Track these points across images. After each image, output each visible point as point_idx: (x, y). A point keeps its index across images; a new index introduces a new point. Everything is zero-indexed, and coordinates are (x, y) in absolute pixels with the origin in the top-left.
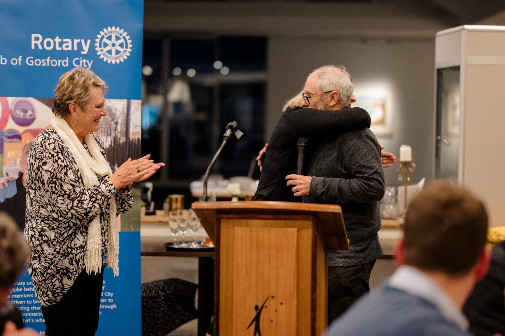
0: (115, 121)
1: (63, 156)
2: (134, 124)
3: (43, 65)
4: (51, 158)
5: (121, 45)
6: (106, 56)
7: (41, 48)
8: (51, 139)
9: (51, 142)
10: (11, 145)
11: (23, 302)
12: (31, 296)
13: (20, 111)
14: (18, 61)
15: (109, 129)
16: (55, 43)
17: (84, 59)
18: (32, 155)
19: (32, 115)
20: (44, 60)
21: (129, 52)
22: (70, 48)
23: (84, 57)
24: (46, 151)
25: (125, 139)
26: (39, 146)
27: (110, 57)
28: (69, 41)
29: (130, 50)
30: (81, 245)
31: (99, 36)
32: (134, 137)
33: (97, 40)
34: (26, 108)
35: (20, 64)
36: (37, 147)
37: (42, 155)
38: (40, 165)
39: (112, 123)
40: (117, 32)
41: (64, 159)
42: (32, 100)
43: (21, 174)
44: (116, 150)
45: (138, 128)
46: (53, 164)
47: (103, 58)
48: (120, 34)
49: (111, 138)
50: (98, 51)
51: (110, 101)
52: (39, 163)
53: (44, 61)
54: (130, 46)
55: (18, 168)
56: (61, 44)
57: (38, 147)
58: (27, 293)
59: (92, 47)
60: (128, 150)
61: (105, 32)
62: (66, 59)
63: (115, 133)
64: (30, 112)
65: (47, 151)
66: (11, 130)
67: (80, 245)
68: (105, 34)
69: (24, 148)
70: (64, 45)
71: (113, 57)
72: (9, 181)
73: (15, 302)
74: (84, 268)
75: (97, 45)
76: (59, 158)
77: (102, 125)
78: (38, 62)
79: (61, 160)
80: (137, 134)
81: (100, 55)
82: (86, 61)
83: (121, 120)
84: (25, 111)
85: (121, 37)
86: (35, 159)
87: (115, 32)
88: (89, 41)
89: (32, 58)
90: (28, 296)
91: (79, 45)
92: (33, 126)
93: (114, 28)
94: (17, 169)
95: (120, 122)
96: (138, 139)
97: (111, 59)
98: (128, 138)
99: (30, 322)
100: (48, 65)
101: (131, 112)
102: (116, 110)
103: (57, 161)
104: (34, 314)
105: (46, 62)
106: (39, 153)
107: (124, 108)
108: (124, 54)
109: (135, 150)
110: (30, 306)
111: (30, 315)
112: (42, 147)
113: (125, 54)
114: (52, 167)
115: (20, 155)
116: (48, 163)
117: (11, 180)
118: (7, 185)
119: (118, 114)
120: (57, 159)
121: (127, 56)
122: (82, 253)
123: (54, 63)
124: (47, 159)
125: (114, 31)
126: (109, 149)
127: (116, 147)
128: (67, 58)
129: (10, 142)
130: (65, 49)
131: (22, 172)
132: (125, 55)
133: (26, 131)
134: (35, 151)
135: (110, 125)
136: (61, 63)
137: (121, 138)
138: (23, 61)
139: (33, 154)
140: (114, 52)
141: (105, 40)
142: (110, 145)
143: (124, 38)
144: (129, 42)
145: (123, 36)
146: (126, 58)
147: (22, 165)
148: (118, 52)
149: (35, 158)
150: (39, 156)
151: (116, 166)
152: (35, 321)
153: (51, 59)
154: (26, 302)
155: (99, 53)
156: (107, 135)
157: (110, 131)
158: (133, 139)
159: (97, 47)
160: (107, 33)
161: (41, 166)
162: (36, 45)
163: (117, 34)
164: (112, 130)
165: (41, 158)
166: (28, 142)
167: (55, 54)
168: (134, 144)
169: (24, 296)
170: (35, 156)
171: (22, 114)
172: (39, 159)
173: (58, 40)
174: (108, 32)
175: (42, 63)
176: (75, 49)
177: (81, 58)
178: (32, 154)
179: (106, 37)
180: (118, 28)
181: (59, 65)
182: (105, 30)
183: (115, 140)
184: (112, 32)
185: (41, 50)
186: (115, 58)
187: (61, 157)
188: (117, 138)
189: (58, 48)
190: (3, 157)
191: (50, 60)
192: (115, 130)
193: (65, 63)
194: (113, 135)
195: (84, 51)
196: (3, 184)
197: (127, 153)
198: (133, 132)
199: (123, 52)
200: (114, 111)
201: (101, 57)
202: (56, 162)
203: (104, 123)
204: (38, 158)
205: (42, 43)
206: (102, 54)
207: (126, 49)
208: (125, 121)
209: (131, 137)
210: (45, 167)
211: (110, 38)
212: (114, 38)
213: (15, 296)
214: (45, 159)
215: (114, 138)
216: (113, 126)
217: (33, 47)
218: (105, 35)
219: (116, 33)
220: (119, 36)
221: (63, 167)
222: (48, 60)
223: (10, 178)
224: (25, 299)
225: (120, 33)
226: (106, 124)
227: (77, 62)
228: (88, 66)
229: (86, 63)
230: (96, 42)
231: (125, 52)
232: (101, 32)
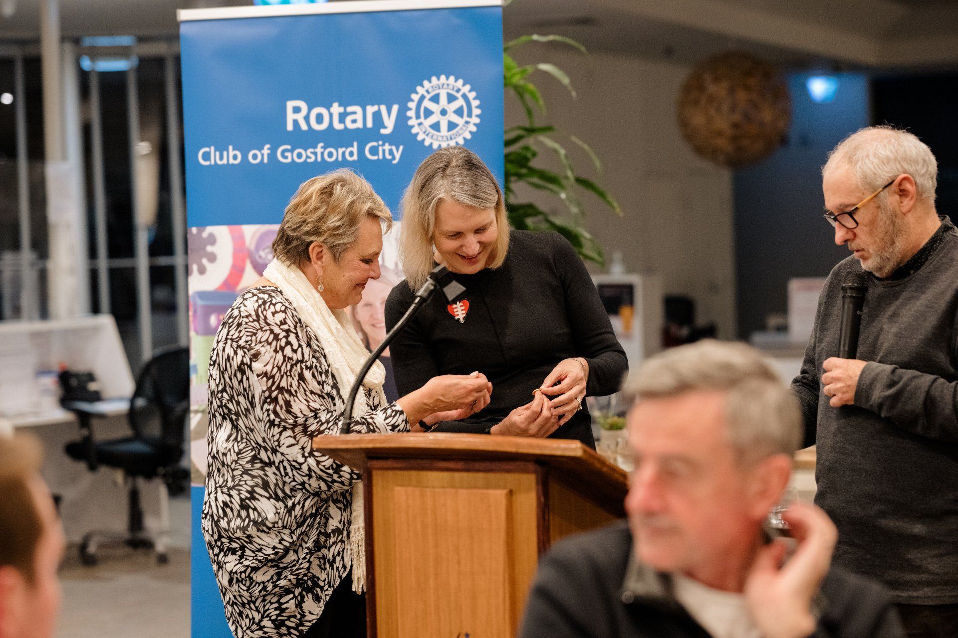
1: (298, 341)
3: (309, 161)
4: (270, 344)
5: (459, 112)
6: (430, 135)
7: (304, 127)
8: (276, 303)
9: (278, 310)
13: (267, 250)
14: (263, 155)
16: (331, 115)
17: (387, 144)
18: (232, 339)
20: (312, 150)
21: (475, 124)
22: (359, 125)
23: (386, 139)
24: (263, 329)
26: (251, 319)
27: (438, 136)
28: (358, 109)
29: (477, 121)
30: (336, 526)
31: (415, 97)
33: (411, 105)
35: (266, 161)
36: (244, 323)
37: (254, 338)
38: (245, 362)
40: (451, 87)
41: (300, 346)
46: (275, 354)
47: (424, 140)
48: (455, 89)
50: (413, 126)
52: (244, 358)
53: (312, 153)
54: (477, 112)
56: (343, 117)
57: (246, 323)
59: (402, 119)
61: (425, 88)
62: (352, 146)
65: (267, 328)
67: (334, 528)
68: (428, 92)
70: (349, 119)
71: (443, 137)
74: (344, 575)
75: (411, 114)
76: (288, 343)
78: (300, 156)
79: (292, 348)
81: (417, 134)
82: (390, 147)
85: (459, 95)
86: (237, 348)
87: (445, 86)
88: (395, 108)
89: (288, 147)
91: (377, 116)
93: (443, 77)
97: (439, 141)
100: (319, 159)
103: (282, 349)
105: (315, 154)
106: (247, 336)
108: (464, 128)
112: (258, 321)
113: (467, 127)
114: (272, 361)
116: (262, 354)
120: (283, 344)
121: (471, 132)
122: (340, 544)
123: (330, 155)
124: (263, 346)
125: (443, 85)
128: (356, 144)
130: (351, 126)
132: (466, 130)
134: (238, 330)
136: (344, 153)
138: (273, 156)
139: (234, 337)
140: (444, 126)
141: (427, 103)
143: (464, 96)
145: (461, 93)
146: (469, 136)
148: (452, 126)
149: (236, 346)
150: (247, 342)
153: (325, 147)
155: (414, 131)
159: (410, 118)
160: (430, 90)
161: (249, 363)
162: (296, 122)
163: (450, 89)
165: (248, 347)
167: (333, 138)
170: (237, 342)
172: (245, 350)
173: (336, 109)
174: (432, 87)
175: (308, 157)
176: (370, 124)
177: (380, 143)
178: (232, 335)
179: (428, 96)
180: (452, 78)
181: (340, 159)
182: (426, 83)
184: (441, 86)
185: (305, 132)
186: (447, 138)
187: (292, 342)
189: (338, 126)
191: (322, 150)
193: (352, 154)
195: (385, 127)
199: (464, 126)
201: (420, 138)
202: (280, 352)
204: (242, 348)
205: (307, 118)
206: (421, 130)
207: (469, 119)
210: (258, 366)
211: (435, 99)
212: (443, 99)
214: (258, 347)
217: (290, 127)
218: (426, 94)
219: (448, 88)
220: (454, 93)
221: (294, 362)
222: (319, 150)
225: (456, 87)
227: (374, 151)
228: (394, 158)
229: (391, 153)
230: (410, 109)
231: (467, 125)
232: (419, 89)
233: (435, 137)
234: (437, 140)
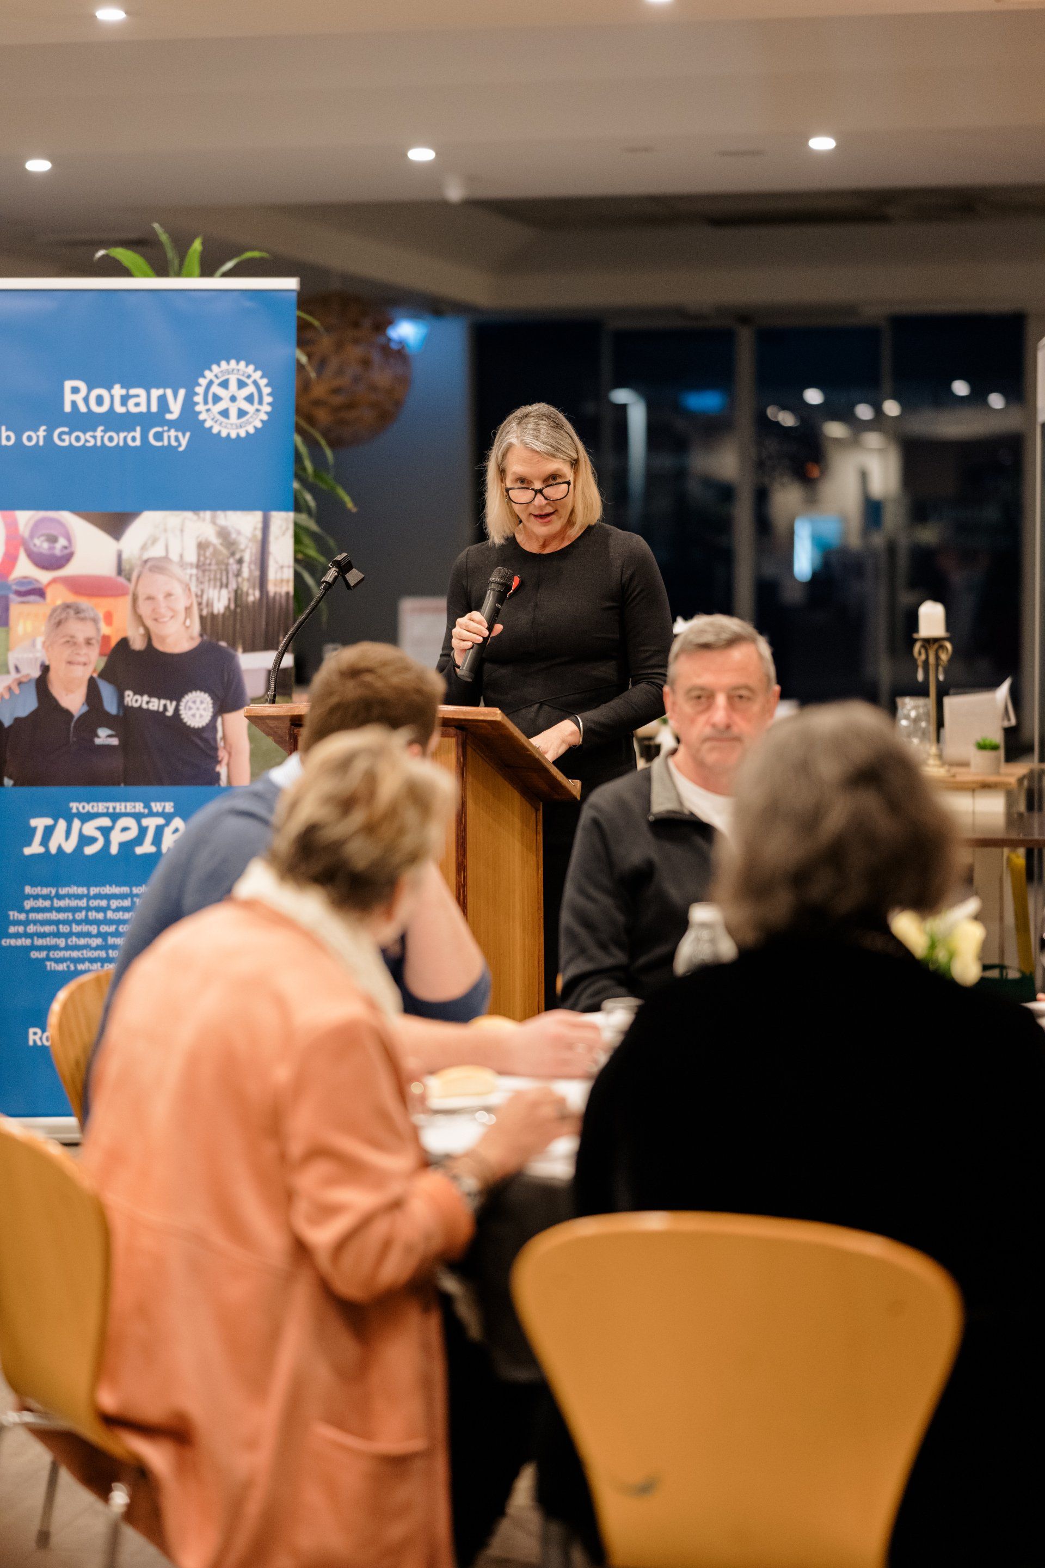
0: (238, 556)
2: (277, 562)
3: (88, 444)
5: (249, 399)
6: (218, 422)
7: (83, 408)
10: (26, 608)
11: (52, 928)
12: (68, 916)
13: (42, 538)
14: (38, 437)
15: (224, 573)
16: (112, 397)
17: (173, 430)
19: (65, 548)
20: (91, 433)
21: (266, 413)
22: (143, 408)
23: (172, 424)
25: (257, 594)
27: (227, 424)
28: (141, 392)
29: (269, 409)
32: (278, 590)
33: (198, 389)
34: (53, 532)
35: (41, 443)
39: (231, 561)
40: (241, 373)
42: (67, 517)
43: (45, 669)
44: (238, 617)
45: (286, 570)
47: (212, 427)
48: (246, 375)
49: (229, 593)
50: (200, 412)
51: (226, 516)
53: (91, 436)
54: (267, 399)
55: (39, 655)
56: (124, 400)
58: (59, 910)
59: (189, 404)
60: (264, 616)
61: (214, 373)
62: (135, 430)
63: (237, 582)
64: (62, 542)
66: (25, 578)
68: (216, 376)
69: (51, 615)
70: (131, 402)
71: (232, 425)
72: (20, 683)
73: (35, 928)
75: (199, 399)
77: (210, 564)
78: (78, 439)
80: (284, 584)
81: (205, 421)
82: (176, 433)
83: (249, 554)
84: (53, 539)
85: (249, 381)
87: (235, 371)
88: (182, 392)
89: (66, 429)
90: (61, 916)
91: (162, 400)
92: (69, 570)
93: (233, 362)
94: (36, 659)
95: (247, 557)
96: (288, 594)
97: (228, 428)
98: (264, 593)
99: (66, 969)
100: (99, 443)
101: (272, 538)
102: (239, 533)
104: (75, 954)
105: (95, 437)
107: (255, 529)
108: (255, 416)
109: (279, 618)
110: (67, 936)
111: (67, 954)
113: (258, 415)
115: (43, 628)
117: (24, 680)
118: (17, 690)
119: (243, 542)
121: (262, 421)
123: (111, 439)
125: (233, 370)
126: (224, 615)
127: (238, 610)
128: (138, 429)
129: (23, 603)
130: (133, 410)
131: (47, 663)
132: (257, 418)
133: (54, 581)
135: (227, 565)
136: (125, 438)
137: (251, 591)
138: (49, 438)
140: (233, 413)
141: (215, 389)
142: (228, 608)
143: (255, 383)
144: (265, 391)
145: (252, 379)
146: (259, 425)
147: (47, 650)
148: (242, 413)
151: (240, 650)
152: (75, 966)
153: (105, 431)
154: (58, 929)
155: (201, 417)
156: (221, 587)
157: (227, 578)
158: (275, 593)
159: (197, 404)
160: (219, 375)
162: (74, 404)
163: (240, 375)
164: (231, 575)
166: (59, 602)
167: (114, 421)
168: (277, 605)
169: (54, 916)
171: (46, 545)
173: (118, 391)
174: (222, 371)
175: (86, 441)
176: (154, 408)
177: (166, 428)
179: (217, 381)
180: (243, 363)
181: (121, 444)
182: (214, 367)
183: (238, 595)
184: (231, 370)
185: (83, 414)
186: (237, 426)
188: (242, 591)
189: (119, 409)
190: (8, 633)
191: (102, 434)
192: (238, 574)
193: (134, 439)
194: (233, 586)
195: (171, 412)
196: (9, 689)
197: (264, 623)
198: (276, 580)
199: (254, 414)
200: (234, 536)
201: (207, 425)
203: (214, 562)
205: (86, 400)
206: (210, 417)
207: (259, 407)
208: (259, 556)
209: (272, 589)
211: (225, 384)
212: (233, 384)
213: (35, 917)
215: (236, 592)
216: (234, 567)
217: (68, 408)
218: (214, 379)
219: (238, 374)
220: (244, 379)
222: (99, 433)
223: (24, 676)
224: (57, 923)
225: (247, 372)
226: (218, 564)
227: (158, 437)
228: (180, 445)
229: (177, 439)
230: (197, 394)
231: (258, 413)
232: (207, 373)
233: (223, 424)
234: (226, 427)
